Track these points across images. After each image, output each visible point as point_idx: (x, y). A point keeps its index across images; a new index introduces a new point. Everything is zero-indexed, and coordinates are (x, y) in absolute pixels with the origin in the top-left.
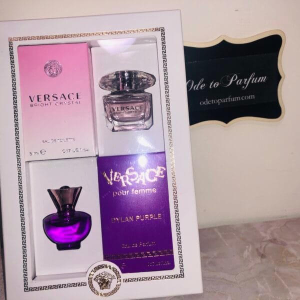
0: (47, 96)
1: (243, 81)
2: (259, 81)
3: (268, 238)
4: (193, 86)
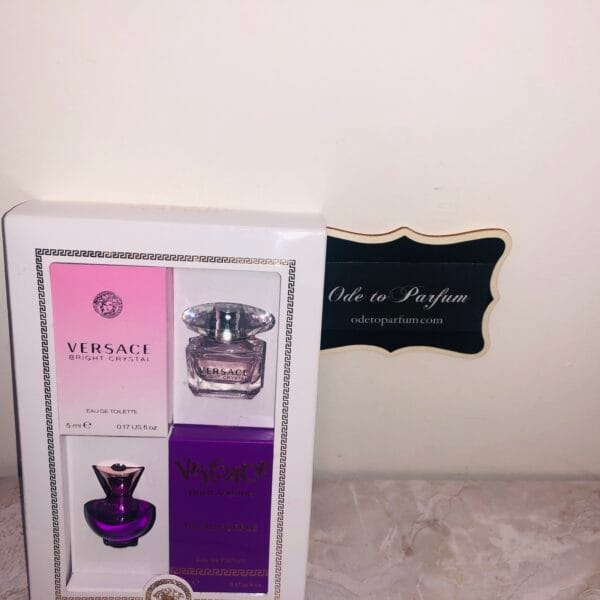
0: (96, 347)
1: (427, 297)
2: (453, 301)
3: (427, 516)
4: (344, 295)
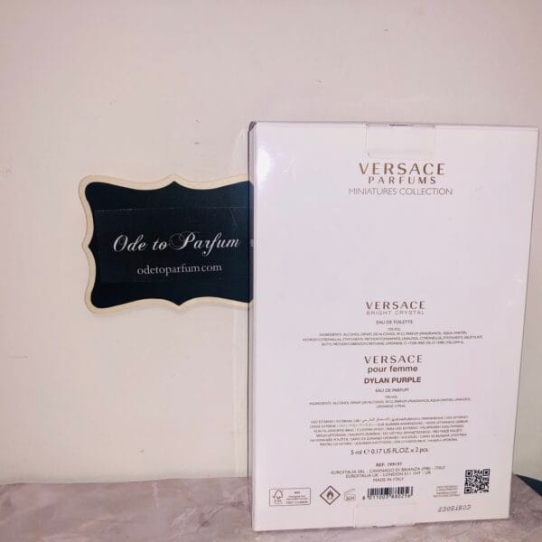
1: (204, 243)
2: (227, 245)
4: (127, 245)
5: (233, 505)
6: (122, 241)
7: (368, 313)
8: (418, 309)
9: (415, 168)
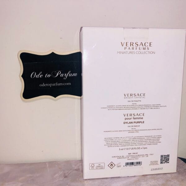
1: (64, 75)
2: (73, 75)
4: (36, 75)
5: (76, 170)
6: (34, 74)
7: (125, 98)
8: (143, 96)
9: (141, 44)
